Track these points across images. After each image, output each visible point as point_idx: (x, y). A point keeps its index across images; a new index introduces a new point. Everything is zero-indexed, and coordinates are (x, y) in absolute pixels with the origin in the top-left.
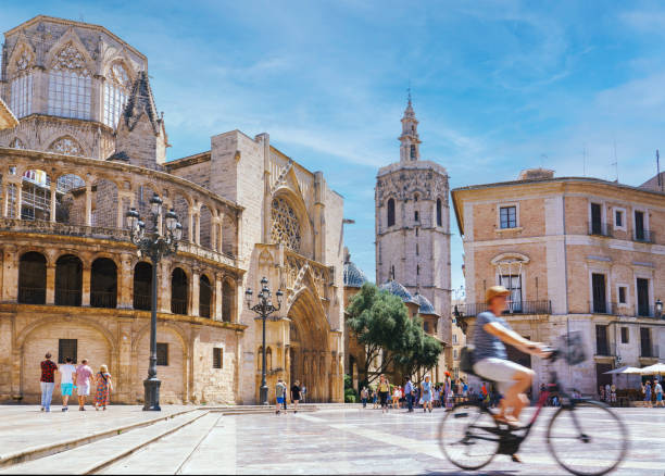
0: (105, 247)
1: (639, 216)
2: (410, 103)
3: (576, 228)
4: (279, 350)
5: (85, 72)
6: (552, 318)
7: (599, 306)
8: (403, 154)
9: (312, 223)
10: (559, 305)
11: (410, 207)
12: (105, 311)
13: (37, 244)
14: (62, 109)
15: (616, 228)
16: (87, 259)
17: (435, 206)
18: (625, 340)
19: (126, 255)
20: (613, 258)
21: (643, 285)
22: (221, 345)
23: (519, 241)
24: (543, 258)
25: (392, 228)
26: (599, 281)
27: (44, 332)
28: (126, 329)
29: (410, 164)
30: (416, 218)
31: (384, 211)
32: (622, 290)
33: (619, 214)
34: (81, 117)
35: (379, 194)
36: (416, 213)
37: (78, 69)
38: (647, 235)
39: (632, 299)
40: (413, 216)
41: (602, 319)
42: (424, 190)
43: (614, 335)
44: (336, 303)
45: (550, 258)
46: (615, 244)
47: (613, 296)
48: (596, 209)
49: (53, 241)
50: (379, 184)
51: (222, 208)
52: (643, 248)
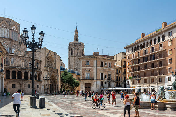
0: (20, 69)
1: (110, 64)
2: (76, 28)
3: (98, 66)
4: (48, 85)
5: (7, 28)
6: (94, 80)
7: (102, 78)
8: (75, 39)
9: (54, 61)
10: (95, 78)
11: (76, 52)
12: (20, 80)
13: (9, 69)
14: (3, 36)
15: (105, 66)
16: (17, 71)
17: (81, 52)
18: (106, 84)
19: (23, 71)
20: (105, 71)
21: (109, 75)
22: (38, 84)
23: (89, 67)
24: (93, 70)
25: (72, 56)
26: (102, 74)
27: (10, 83)
28: (23, 83)
29: (76, 42)
30: (77, 54)
31: (70, 52)
32: (106, 76)
33: (106, 63)
34: (7, 37)
35: (70, 48)
36: (77, 53)
37: (6, 28)
38: (111, 67)
39: (108, 77)
40: (76, 54)
41: (102, 81)
42: (79, 48)
43: (104, 83)
44: (58, 76)
45: (94, 70)
46: (105, 68)
47: (104, 77)
48: (102, 63)
49: (11, 69)
50: (69, 46)
51: (38, 61)
52: (110, 69)
